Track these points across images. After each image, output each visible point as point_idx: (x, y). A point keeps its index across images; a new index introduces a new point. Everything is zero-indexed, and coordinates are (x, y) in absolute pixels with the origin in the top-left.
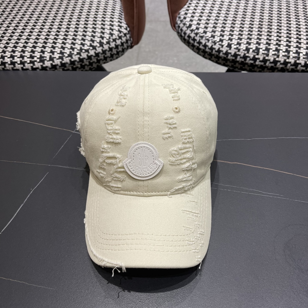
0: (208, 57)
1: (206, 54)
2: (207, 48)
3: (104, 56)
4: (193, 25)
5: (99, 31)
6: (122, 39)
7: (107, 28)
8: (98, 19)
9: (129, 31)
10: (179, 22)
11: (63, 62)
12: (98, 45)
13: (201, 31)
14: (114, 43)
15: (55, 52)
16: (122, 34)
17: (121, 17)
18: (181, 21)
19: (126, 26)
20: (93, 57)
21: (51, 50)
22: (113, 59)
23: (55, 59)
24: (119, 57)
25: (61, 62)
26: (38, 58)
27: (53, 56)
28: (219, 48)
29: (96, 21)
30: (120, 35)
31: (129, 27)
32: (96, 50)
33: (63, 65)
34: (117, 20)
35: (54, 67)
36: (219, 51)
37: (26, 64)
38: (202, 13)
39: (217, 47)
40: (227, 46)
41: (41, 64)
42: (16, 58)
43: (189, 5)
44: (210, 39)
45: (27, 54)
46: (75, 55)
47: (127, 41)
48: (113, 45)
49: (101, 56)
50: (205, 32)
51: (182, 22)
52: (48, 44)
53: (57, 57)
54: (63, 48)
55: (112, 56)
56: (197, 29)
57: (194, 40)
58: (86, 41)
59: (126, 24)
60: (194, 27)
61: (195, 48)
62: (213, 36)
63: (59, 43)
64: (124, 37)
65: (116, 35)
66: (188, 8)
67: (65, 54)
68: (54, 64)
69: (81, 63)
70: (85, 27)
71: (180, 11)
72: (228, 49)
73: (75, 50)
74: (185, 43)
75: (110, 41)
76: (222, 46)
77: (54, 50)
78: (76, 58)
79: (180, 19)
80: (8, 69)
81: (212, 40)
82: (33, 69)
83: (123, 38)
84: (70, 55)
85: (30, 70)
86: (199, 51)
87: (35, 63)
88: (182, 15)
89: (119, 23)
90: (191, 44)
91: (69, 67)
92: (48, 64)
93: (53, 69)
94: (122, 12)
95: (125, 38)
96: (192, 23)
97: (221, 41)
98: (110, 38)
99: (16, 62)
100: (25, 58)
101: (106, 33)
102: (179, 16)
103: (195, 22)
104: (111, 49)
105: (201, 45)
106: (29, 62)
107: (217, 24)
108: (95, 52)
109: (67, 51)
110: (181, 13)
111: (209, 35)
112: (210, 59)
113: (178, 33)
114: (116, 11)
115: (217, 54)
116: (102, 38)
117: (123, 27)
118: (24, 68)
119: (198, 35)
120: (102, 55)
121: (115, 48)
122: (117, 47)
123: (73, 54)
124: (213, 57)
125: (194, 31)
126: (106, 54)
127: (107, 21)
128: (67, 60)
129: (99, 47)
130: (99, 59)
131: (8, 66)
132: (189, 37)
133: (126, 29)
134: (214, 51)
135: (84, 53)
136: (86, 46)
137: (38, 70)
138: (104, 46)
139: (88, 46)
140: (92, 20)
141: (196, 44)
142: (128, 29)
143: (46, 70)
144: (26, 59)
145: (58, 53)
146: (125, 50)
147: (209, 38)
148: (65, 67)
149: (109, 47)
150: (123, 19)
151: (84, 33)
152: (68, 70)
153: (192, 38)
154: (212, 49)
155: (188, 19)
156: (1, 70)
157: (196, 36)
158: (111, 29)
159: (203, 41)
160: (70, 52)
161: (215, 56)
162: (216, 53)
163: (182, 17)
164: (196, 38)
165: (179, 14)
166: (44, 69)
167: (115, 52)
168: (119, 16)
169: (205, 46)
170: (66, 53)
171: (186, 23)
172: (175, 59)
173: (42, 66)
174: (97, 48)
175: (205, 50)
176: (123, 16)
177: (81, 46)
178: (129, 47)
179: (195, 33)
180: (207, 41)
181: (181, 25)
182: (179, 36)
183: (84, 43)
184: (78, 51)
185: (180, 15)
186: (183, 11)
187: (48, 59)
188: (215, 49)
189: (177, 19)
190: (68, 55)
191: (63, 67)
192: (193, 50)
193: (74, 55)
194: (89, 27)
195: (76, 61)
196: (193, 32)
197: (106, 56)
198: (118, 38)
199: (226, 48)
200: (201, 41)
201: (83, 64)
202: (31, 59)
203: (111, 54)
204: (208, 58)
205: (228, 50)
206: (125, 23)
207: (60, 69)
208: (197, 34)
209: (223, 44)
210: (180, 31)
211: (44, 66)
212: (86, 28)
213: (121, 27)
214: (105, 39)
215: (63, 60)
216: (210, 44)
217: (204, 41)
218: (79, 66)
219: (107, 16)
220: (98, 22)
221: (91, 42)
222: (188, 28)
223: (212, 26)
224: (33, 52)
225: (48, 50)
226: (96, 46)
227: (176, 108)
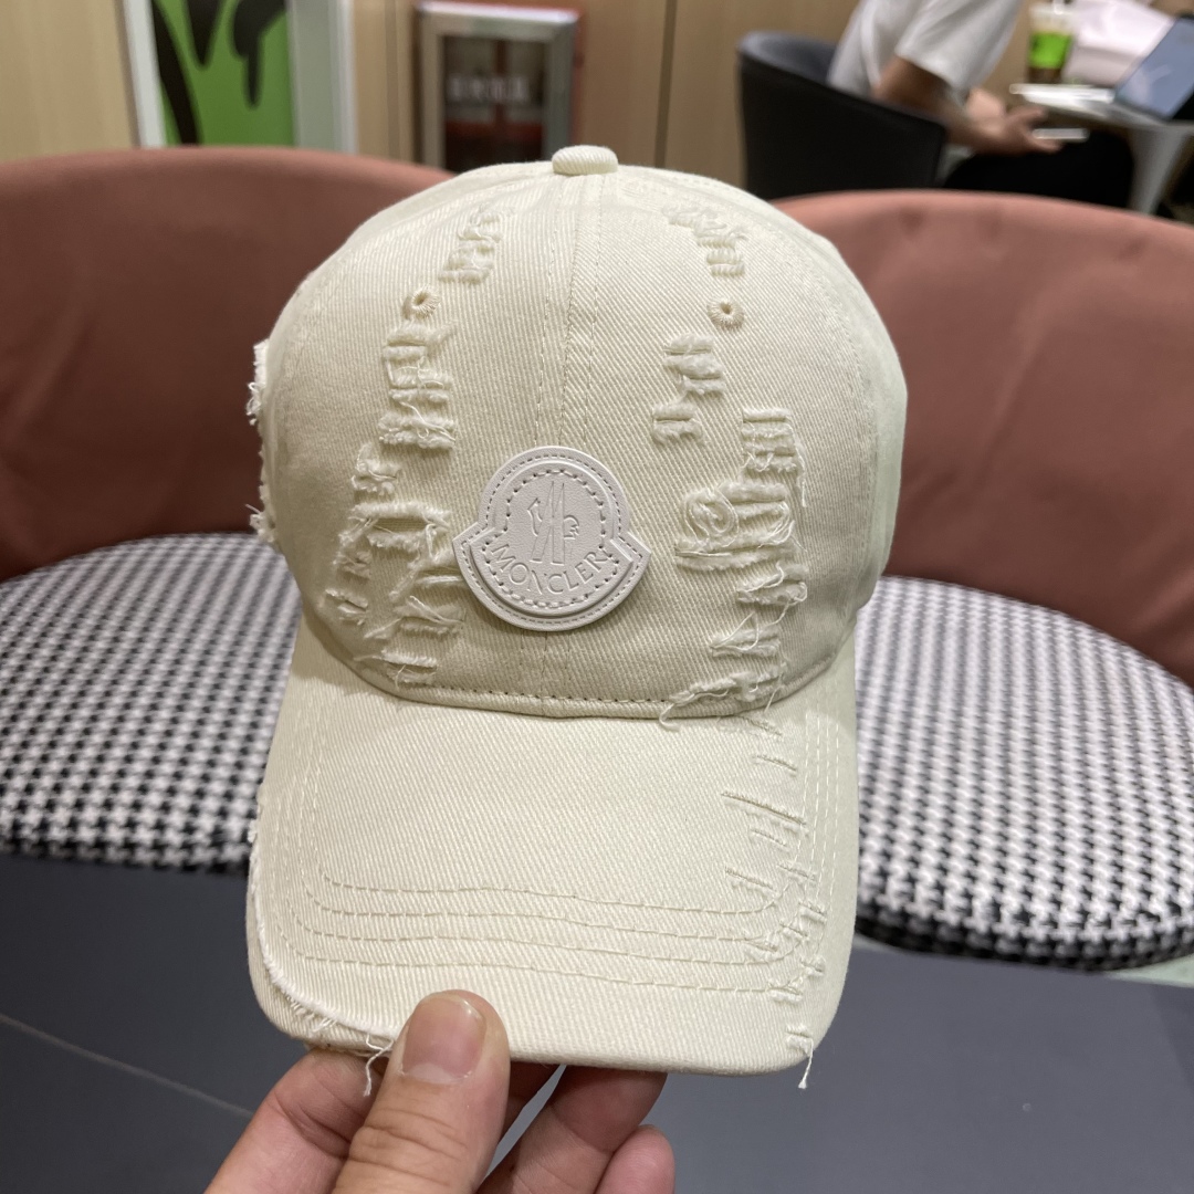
227: (727, 310)
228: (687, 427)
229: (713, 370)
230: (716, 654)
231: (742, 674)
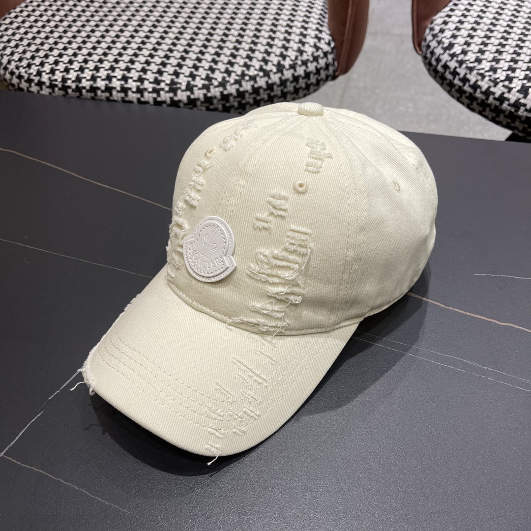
0: (477, 108)
1: (475, 104)
2: (478, 91)
3: (282, 91)
4: (456, 46)
5: (280, 44)
6: (318, 63)
7: (293, 40)
8: (281, 22)
9: (333, 49)
10: (429, 38)
11: (209, 95)
12: (275, 69)
13: (471, 57)
14: (304, 68)
15: (197, 75)
16: (320, 53)
17: (323, 22)
18: (435, 36)
19: (330, 38)
20: (261, 91)
21: (191, 73)
22: (297, 97)
23: (195, 89)
24: (309, 94)
25: (205, 95)
26: (167, 84)
27: (192, 83)
28: (503, 93)
29: (276, 26)
30: (316, 54)
31: (334, 40)
32: (269, 78)
33: (208, 100)
34: (314, 27)
35: (192, 103)
36: (502, 99)
37: (146, 94)
38: (478, 23)
39: (498, 90)
40: (518, 91)
41: (171, 95)
42: (130, 81)
43: (454, 7)
44: (487, 74)
45: (150, 76)
46: (232, 84)
47: (327, 66)
48: (300, 71)
49: (277, 90)
50: (479, 61)
51: (436, 39)
52: (188, 60)
53: (200, 86)
54: (212, 70)
55: (296, 91)
56: (464, 52)
57: (455, 73)
58: (254, 60)
59: (330, 35)
60: (457, 49)
61: (453, 90)
62: (494, 70)
63: (206, 60)
64: (322, 58)
65: (310, 53)
66: (450, 13)
67: (213, 81)
68: (192, 97)
69: (239, 99)
70: (255, 36)
71: (435, 18)
72: (521, 96)
73: (233, 75)
74: (435, 78)
75: (296, 64)
76: (510, 90)
77: (195, 73)
78: (232, 89)
79: (432, 33)
80: (115, 98)
81: (490, 76)
82: (157, 103)
83: (320, 61)
84: (223, 84)
85: (151, 105)
86: (461, 97)
87: (162, 92)
88: (438, 25)
89: (317, 32)
90: (448, 81)
91: (218, 104)
92: (182, 96)
93: (191, 106)
94: (325, 13)
95: (325, 60)
96: (454, 41)
97: (509, 79)
98: (296, 58)
99: (130, 89)
100: (146, 82)
101: (292, 48)
102: (430, 26)
103: (461, 40)
104: (296, 79)
105: (467, 84)
106: (150, 90)
107: (503, 46)
108: (267, 82)
109: (218, 76)
110: (435, 20)
111: (487, 66)
112: (480, 113)
113: (425, 58)
114: (314, 10)
115: (498, 103)
116: (284, 57)
117: (323, 39)
118: (142, 99)
119: (464, 66)
120: (280, 89)
121: (304, 78)
122: (307, 75)
123: (229, 81)
124: (488, 109)
125: (457, 56)
126: (285, 87)
127: (296, 26)
128: (215, 91)
129: (275, 73)
130: (272, 94)
131: (116, 95)
132: (446, 67)
133: (329, 44)
134: (491, 98)
135: (247, 81)
136: (252, 69)
137: (164, 105)
138: (285, 72)
139: (256, 70)
140: (270, 23)
141: (457, 81)
142: (333, 44)
143: (179, 107)
144: (146, 85)
145: (202, 79)
146: (322, 83)
147: (486, 72)
148: (212, 104)
149: (293, 75)
150: (325, 24)
151: (252, 46)
152: (216, 109)
153: (452, 70)
154: (488, 93)
155: (448, 34)
156: (105, 101)
157: (460, 66)
158: (301, 42)
159: (473, 78)
160: (224, 78)
161: (492, 107)
162: (494, 102)
163: (437, 29)
164: (458, 70)
165: (432, 23)
166: (175, 104)
167: (303, 85)
168: (320, 19)
169: (475, 87)
170: (216, 79)
171: (444, 40)
172: (410, 105)
173: (171, 98)
174: (272, 75)
175: (473, 95)
176: (326, 20)
177: (244, 69)
178: (330, 78)
179: (457, 61)
180: (479, 78)
181: (433, 44)
182: (425, 64)
183: (249, 63)
184: (237, 78)
185: (433, 25)
186: (441, 17)
187: (184, 88)
188: (494, 94)
189: (427, 31)
190: (219, 83)
191: (207, 105)
192: (449, 92)
193: (229, 84)
194: (262, 36)
195: (231, 95)
196: (455, 58)
197: (285, 90)
198: (311, 59)
199: (517, 94)
200: (468, 76)
201: (244, 102)
202: (154, 85)
203: (295, 87)
204: (477, 110)
205: (520, 99)
206: (328, 32)
207: (201, 106)
208: (461, 63)
209: (512, 85)
210: (429, 55)
211: (176, 99)
212: (258, 37)
213: (319, 39)
214: (288, 59)
215: (208, 90)
216: (484, 84)
217: (475, 76)
218: (236, 104)
219: (297, 17)
220: (279, 28)
221: (262, 63)
222: (445, 49)
223: (494, 49)
224: (160, 72)
225: (186, 71)
226: (271, 71)
227: (301, 185)
228: (266, 225)
229: (283, 208)
230: (253, 310)
231: (262, 320)
